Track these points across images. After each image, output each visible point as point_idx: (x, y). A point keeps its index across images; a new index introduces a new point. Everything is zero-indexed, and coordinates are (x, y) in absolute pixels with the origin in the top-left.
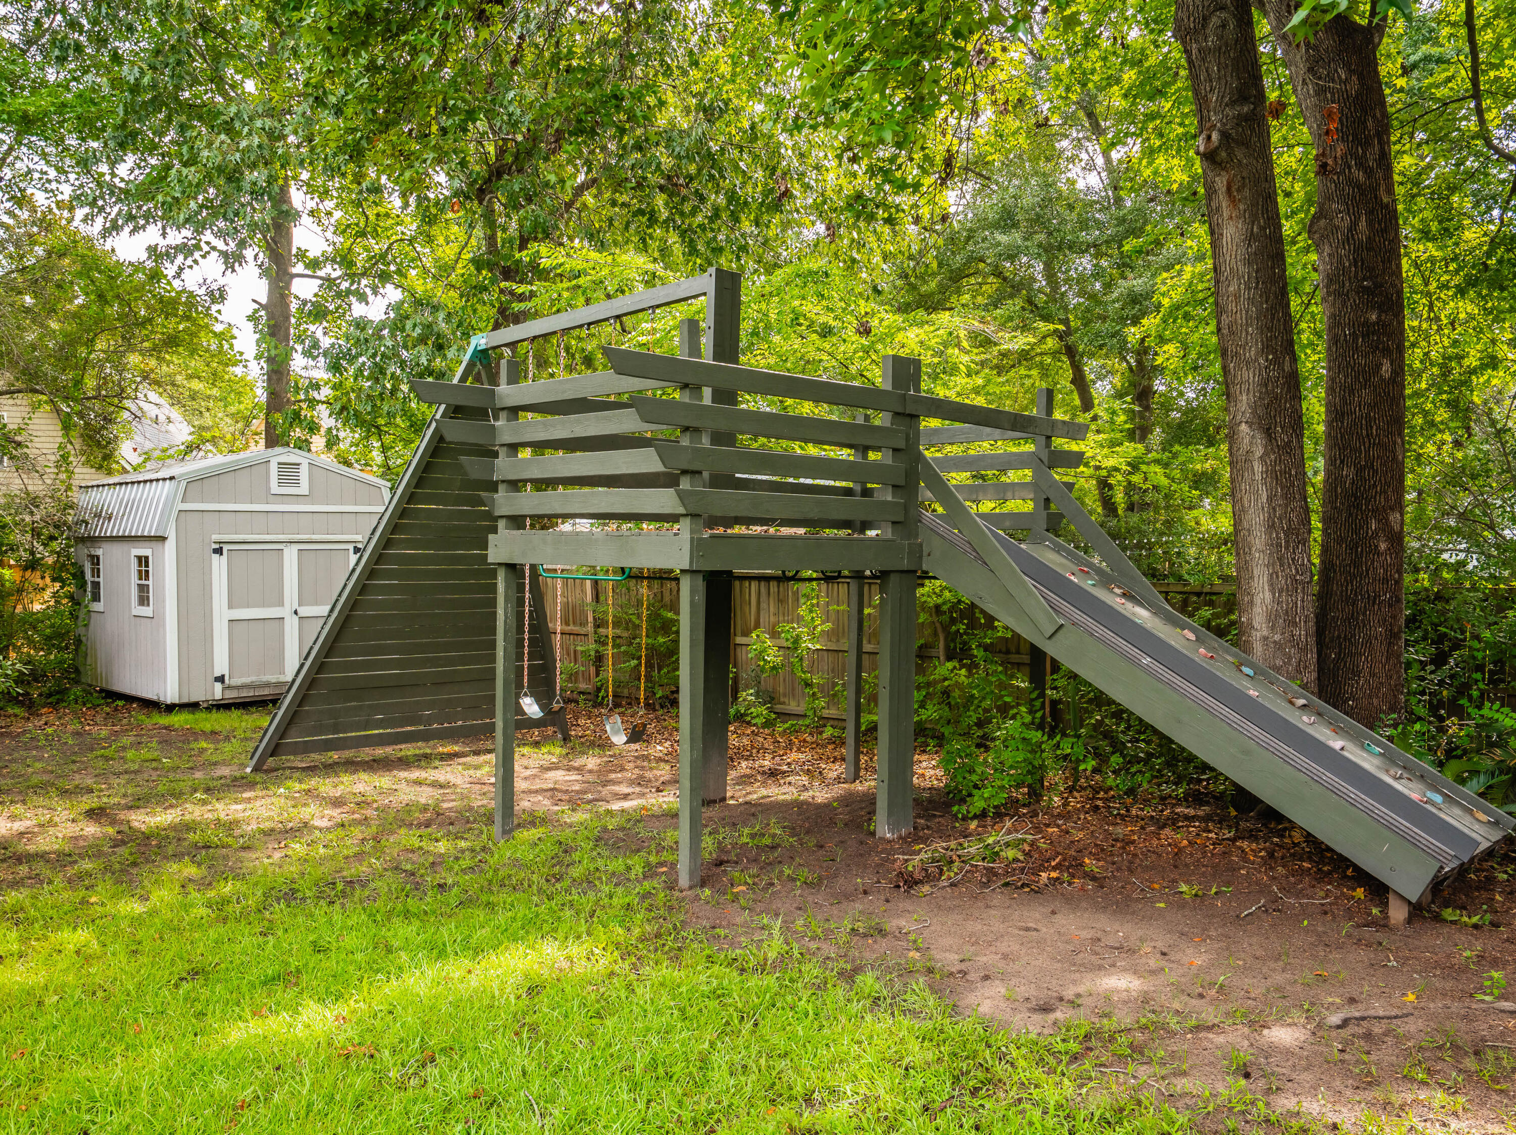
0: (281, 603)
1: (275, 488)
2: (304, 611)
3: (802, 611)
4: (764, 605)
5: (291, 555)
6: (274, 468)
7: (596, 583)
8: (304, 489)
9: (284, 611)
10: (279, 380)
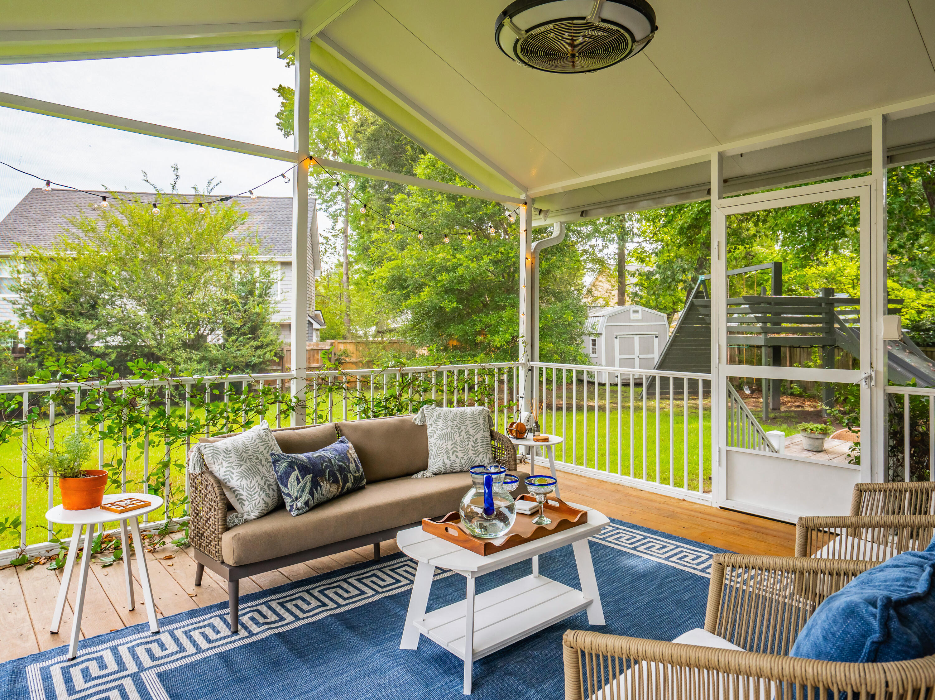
0: (634, 354)
1: (632, 318)
2: (641, 356)
3: (812, 358)
4: (802, 356)
5: (637, 338)
6: (631, 311)
7: (739, 349)
8: (640, 318)
9: (635, 356)
10: (622, 278)
